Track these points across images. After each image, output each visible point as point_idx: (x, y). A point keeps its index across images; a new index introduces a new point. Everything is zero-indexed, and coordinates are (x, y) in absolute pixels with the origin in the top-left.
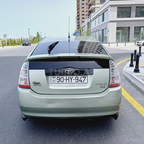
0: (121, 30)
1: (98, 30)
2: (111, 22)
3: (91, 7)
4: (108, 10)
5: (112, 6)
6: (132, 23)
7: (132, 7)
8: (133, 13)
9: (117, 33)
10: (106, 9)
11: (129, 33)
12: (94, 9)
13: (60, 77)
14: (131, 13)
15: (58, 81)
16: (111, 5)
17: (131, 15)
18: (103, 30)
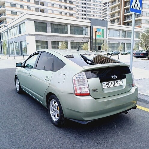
0: (40, 44)
1: (14, 41)
2: (29, 34)
3: (1, 17)
4: (24, 22)
5: (29, 19)
6: (49, 38)
7: (47, 24)
8: (49, 29)
9: (36, 46)
10: (23, 22)
11: (47, 46)
12: (5, 19)
13: (108, 82)
14: (47, 28)
15: (107, 86)
16: (27, 18)
17: (48, 30)
18: (21, 42)
